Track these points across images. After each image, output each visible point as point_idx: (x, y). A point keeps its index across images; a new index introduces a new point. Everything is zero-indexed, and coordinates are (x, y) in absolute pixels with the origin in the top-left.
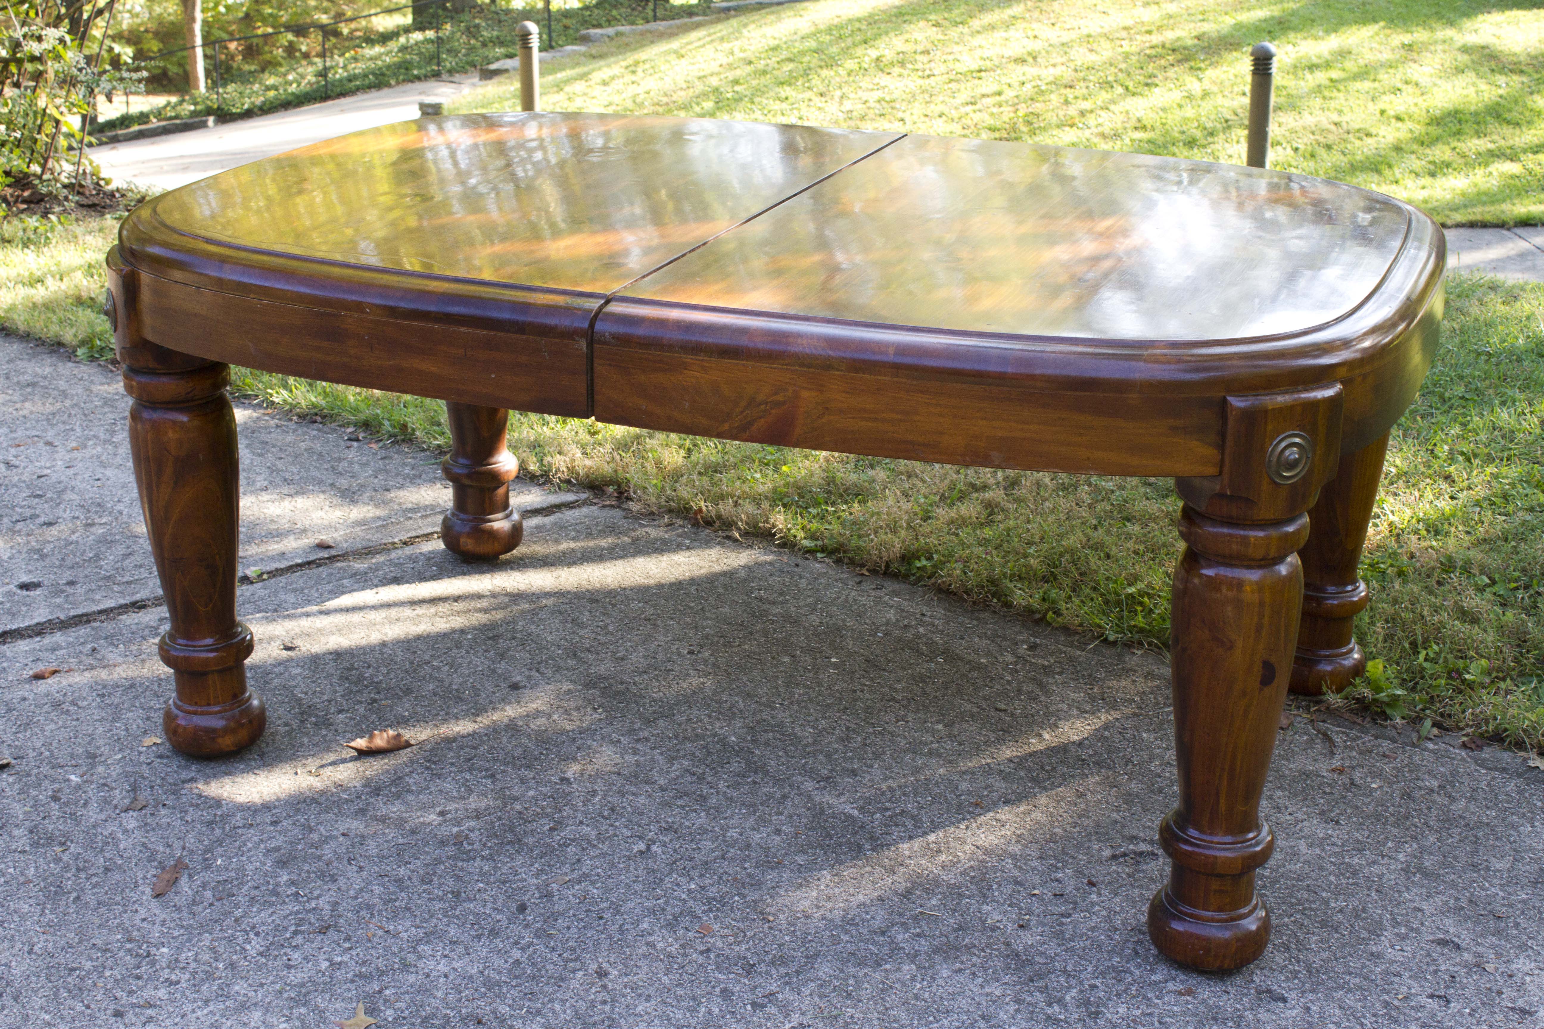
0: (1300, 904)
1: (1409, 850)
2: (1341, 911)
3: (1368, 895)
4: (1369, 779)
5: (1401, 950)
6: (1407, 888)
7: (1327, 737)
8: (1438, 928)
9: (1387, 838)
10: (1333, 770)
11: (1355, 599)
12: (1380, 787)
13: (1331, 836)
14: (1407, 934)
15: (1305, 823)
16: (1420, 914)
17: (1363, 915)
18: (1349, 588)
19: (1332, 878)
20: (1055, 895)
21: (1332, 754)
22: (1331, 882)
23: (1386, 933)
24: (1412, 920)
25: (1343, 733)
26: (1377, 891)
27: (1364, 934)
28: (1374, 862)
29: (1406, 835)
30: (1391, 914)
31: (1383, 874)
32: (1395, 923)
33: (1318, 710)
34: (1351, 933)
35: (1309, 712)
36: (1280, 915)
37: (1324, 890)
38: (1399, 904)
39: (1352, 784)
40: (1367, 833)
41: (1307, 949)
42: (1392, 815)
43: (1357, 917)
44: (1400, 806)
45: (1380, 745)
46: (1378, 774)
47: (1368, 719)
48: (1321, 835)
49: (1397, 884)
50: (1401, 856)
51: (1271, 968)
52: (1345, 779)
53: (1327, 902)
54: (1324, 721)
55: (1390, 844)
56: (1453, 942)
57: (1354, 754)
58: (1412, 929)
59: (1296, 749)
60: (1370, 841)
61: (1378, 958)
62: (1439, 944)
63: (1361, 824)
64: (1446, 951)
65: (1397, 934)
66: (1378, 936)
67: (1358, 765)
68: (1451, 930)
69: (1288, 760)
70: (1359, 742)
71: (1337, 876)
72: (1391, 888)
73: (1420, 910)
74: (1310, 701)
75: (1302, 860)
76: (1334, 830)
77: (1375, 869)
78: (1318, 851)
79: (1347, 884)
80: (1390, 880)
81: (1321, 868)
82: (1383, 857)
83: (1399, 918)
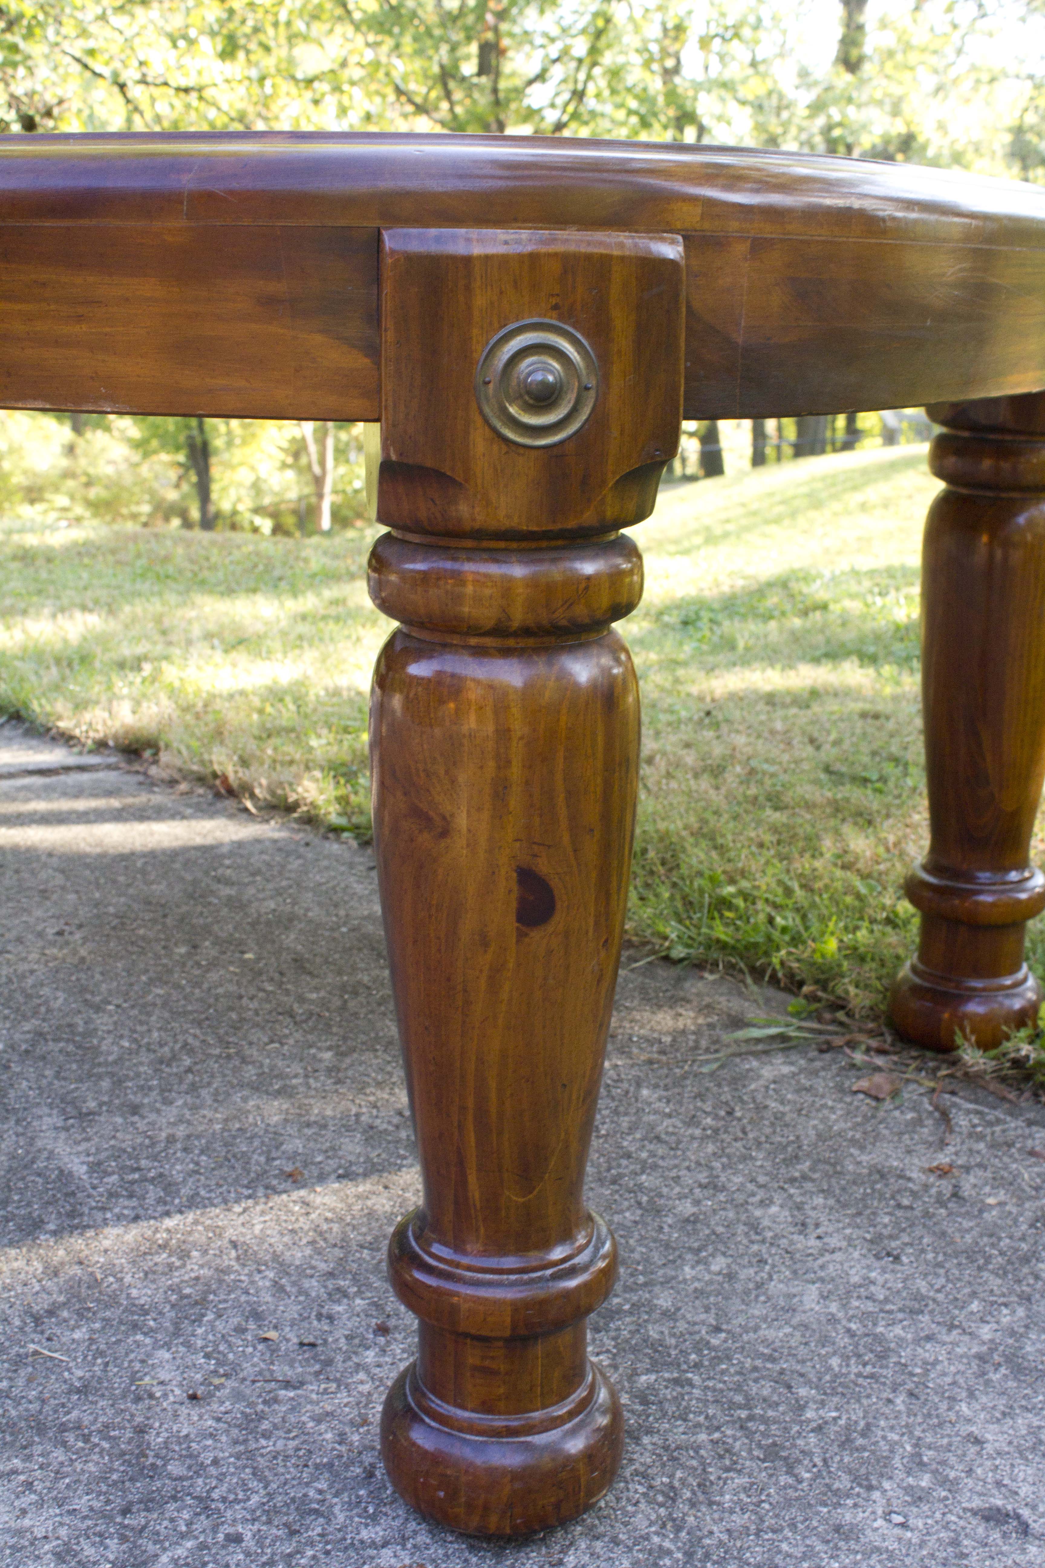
0: (747, 1406)
1: (1005, 1320)
2: (819, 1429)
3: (889, 1401)
4: (987, 1189)
5: (903, 1525)
6: (971, 1394)
7: (945, 1117)
8: (999, 1484)
9: (974, 1294)
10: (931, 1170)
11: (1023, 896)
12: (1001, 1204)
13: (873, 1282)
14: (929, 1491)
15: (838, 1256)
16: (973, 1449)
17: (860, 1441)
18: (1014, 876)
19: (835, 1362)
20: (302, 1344)
21: (942, 1144)
22: (830, 1369)
23: (887, 1485)
24: (953, 1460)
25: (977, 1112)
26: (911, 1394)
27: (843, 1482)
28: (929, 1338)
29: (1011, 1292)
30: (916, 1445)
31: (937, 1362)
32: (917, 1464)
33: (951, 1076)
34: (818, 1476)
35: (935, 1078)
36: (698, 1425)
37: (808, 1383)
38: (940, 1425)
39: (955, 1195)
40: (942, 1281)
41: (711, 1503)
42: (1002, 1253)
43: (846, 1443)
44: (1023, 1239)
45: (1031, 1136)
46: (1009, 1183)
47: (1027, 1094)
48: (855, 1279)
49: (954, 1383)
50: (986, 1332)
51: (615, 1541)
52: (945, 1186)
53: (800, 1408)
54: (953, 1093)
55: (975, 1306)
56: (1018, 1517)
57: (981, 1146)
58: (944, 1482)
59: (886, 1132)
60: (940, 1297)
61: (847, 1539)
62: (987, 1519)
63: (939, 1265)
64: (996, 1535)
65: (908, 1490)
66: (870, 1488)
67: (980, 1165)
68: (1025, 1490)
69: (862, 1148)
70: (998, 1129)
71: (846, 1358)
72: (940, 1391)
73: (978, 1441)
74: (944, 1061)
75: (795, 1321)
76: (884, 1271)
77: (928, 1352)
78: (834, 1307)
79: (859, 1375)
80: (944, 1374)
81: (824, 1340)
82: (951, 1327)
83: (928, 1456)
